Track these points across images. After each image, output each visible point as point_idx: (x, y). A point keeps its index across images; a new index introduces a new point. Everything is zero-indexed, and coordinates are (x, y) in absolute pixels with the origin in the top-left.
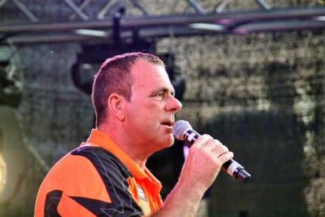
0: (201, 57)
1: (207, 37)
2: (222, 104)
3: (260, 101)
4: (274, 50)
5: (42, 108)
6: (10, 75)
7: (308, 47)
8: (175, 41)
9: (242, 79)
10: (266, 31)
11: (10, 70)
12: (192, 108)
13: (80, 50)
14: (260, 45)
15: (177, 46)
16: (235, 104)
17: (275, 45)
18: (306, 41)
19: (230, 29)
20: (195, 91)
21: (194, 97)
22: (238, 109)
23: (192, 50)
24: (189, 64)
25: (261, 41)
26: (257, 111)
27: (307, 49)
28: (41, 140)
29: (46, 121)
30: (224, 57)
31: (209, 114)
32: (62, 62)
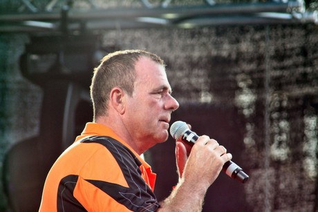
7: (250, 42)
9: (186, 72)
13: (28, 41)
15: (123, 39)
17: (219, 40)
18: (248, 36)
19: (175, 24)
23: (138, 43)
25: (205, 35)
26: (200, 103)
27: (249, 44)
30: (169, 51)
32: (10, 52)
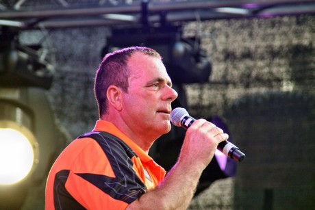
0: (227, 40)
1: (233, 21)
2: (247, 86)
3: (284, 83)
4: (298, 34)
5: (73, 90)
6: (42, 58)
8: (201, 25)
9: (267, 61)
10: (290, 15)
11: (42, 53)
12: (218, 90)
13: (109, 34)
14: (284, 29)
15: (203, 30)
16: (260, 86)
17: (299, 28)
19: (255, 13)
20: (221, 74)
21: (220, 79)
22: (263, 90)
23: (218, 33)
24: (215, 48)
25: (285, 24)
26: (282, 92)
28: (72, 121)
29: (77, 103)
30: (249, 40)
31: (234, 95)
32: (92, 46)
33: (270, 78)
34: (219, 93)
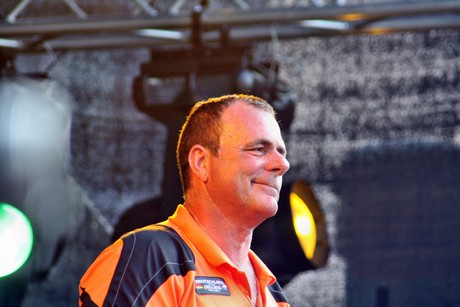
0: (324, 71)
1: (333, 41)
2: (353, 137)
3: (407, 133)
4: (426, 61)
5: (100, 144)
10: (415, 31)
12: (311, 143)
13: (146, 58)
14: (407, 53)
21: (313, 127)
22: (375, 143)
28: (98, 188)
29: (106, 162)
30: (356, 71)
31: (335, 151)
33: (386, 125)
34: (312, 147)
